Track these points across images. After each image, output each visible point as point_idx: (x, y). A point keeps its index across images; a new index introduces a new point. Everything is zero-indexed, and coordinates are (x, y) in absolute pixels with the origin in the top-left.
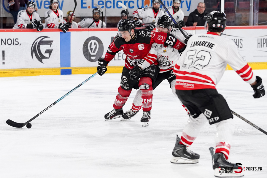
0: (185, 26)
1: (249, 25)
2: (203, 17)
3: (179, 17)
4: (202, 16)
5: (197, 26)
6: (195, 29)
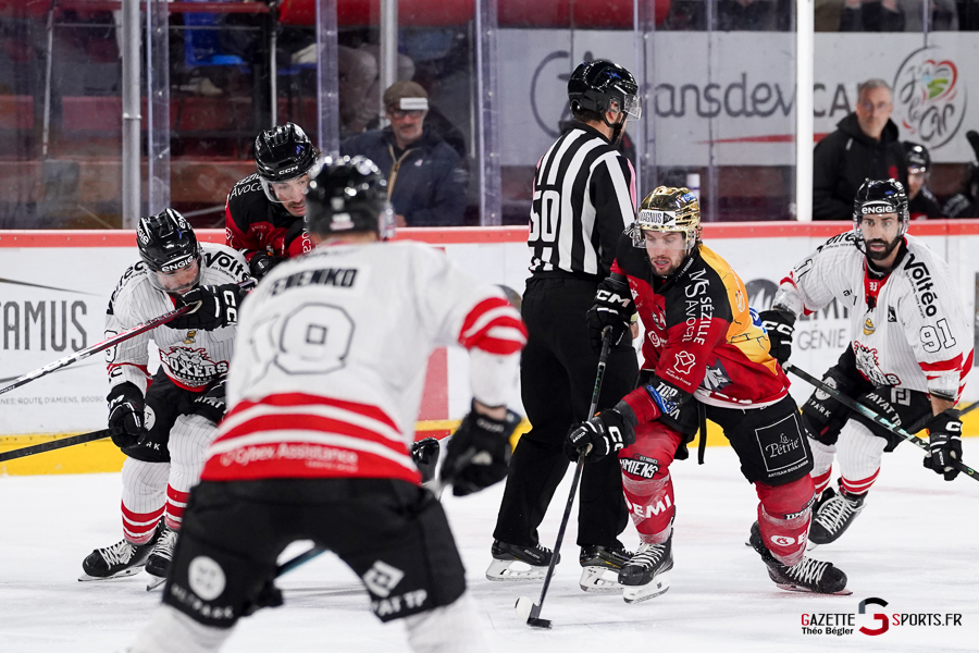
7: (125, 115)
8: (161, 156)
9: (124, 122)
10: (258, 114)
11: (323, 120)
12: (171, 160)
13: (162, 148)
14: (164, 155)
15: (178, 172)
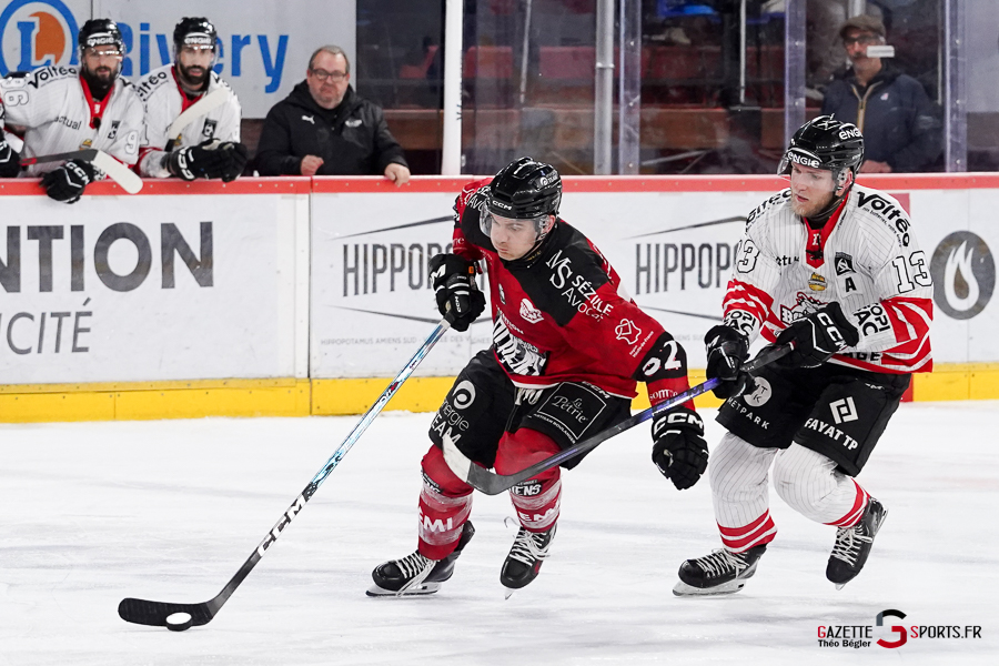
0: (256, 173)
1: (591, 173)
2: (343, 124)
3: (214, 125)
4: (334, 122)
5: (319, 172)
6: (310, 187)
7: (599, 65)
8: (631, 104)
9: (598, 72)
10: (727, 63)
11: (790, 69)
12: (642, 108)
13: (634, 96)
14: (635, 104)
15: (648, 119)
